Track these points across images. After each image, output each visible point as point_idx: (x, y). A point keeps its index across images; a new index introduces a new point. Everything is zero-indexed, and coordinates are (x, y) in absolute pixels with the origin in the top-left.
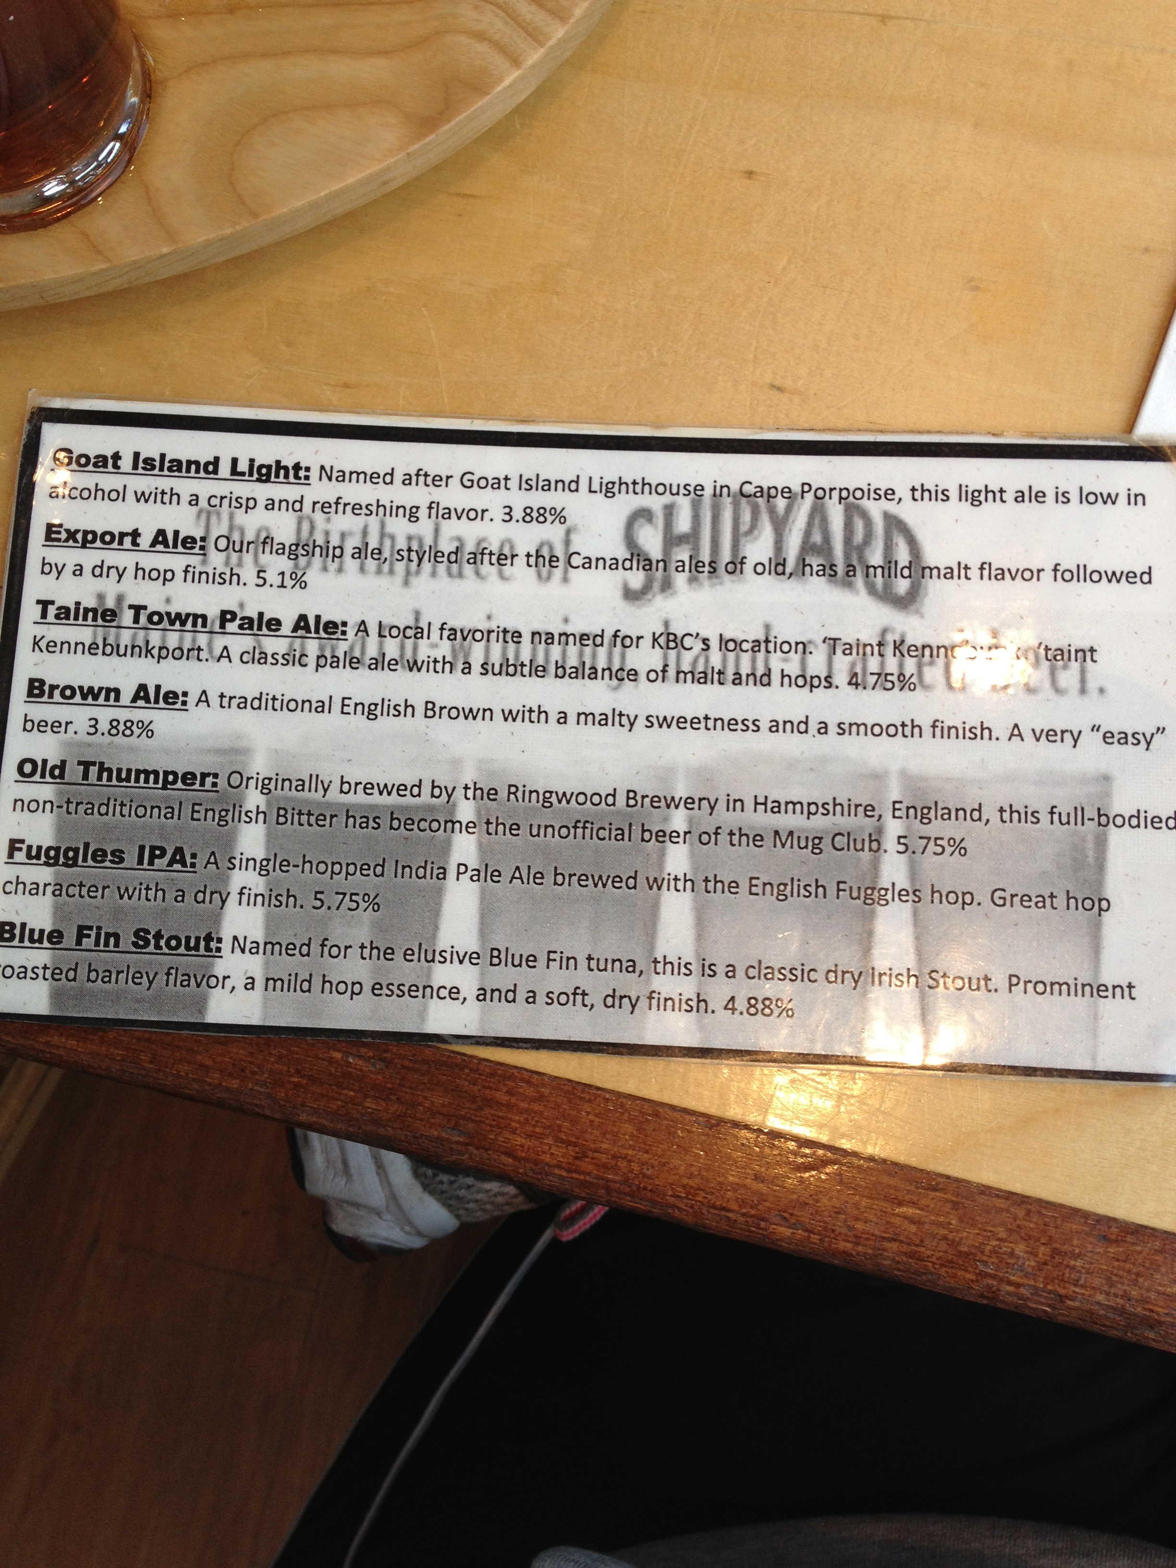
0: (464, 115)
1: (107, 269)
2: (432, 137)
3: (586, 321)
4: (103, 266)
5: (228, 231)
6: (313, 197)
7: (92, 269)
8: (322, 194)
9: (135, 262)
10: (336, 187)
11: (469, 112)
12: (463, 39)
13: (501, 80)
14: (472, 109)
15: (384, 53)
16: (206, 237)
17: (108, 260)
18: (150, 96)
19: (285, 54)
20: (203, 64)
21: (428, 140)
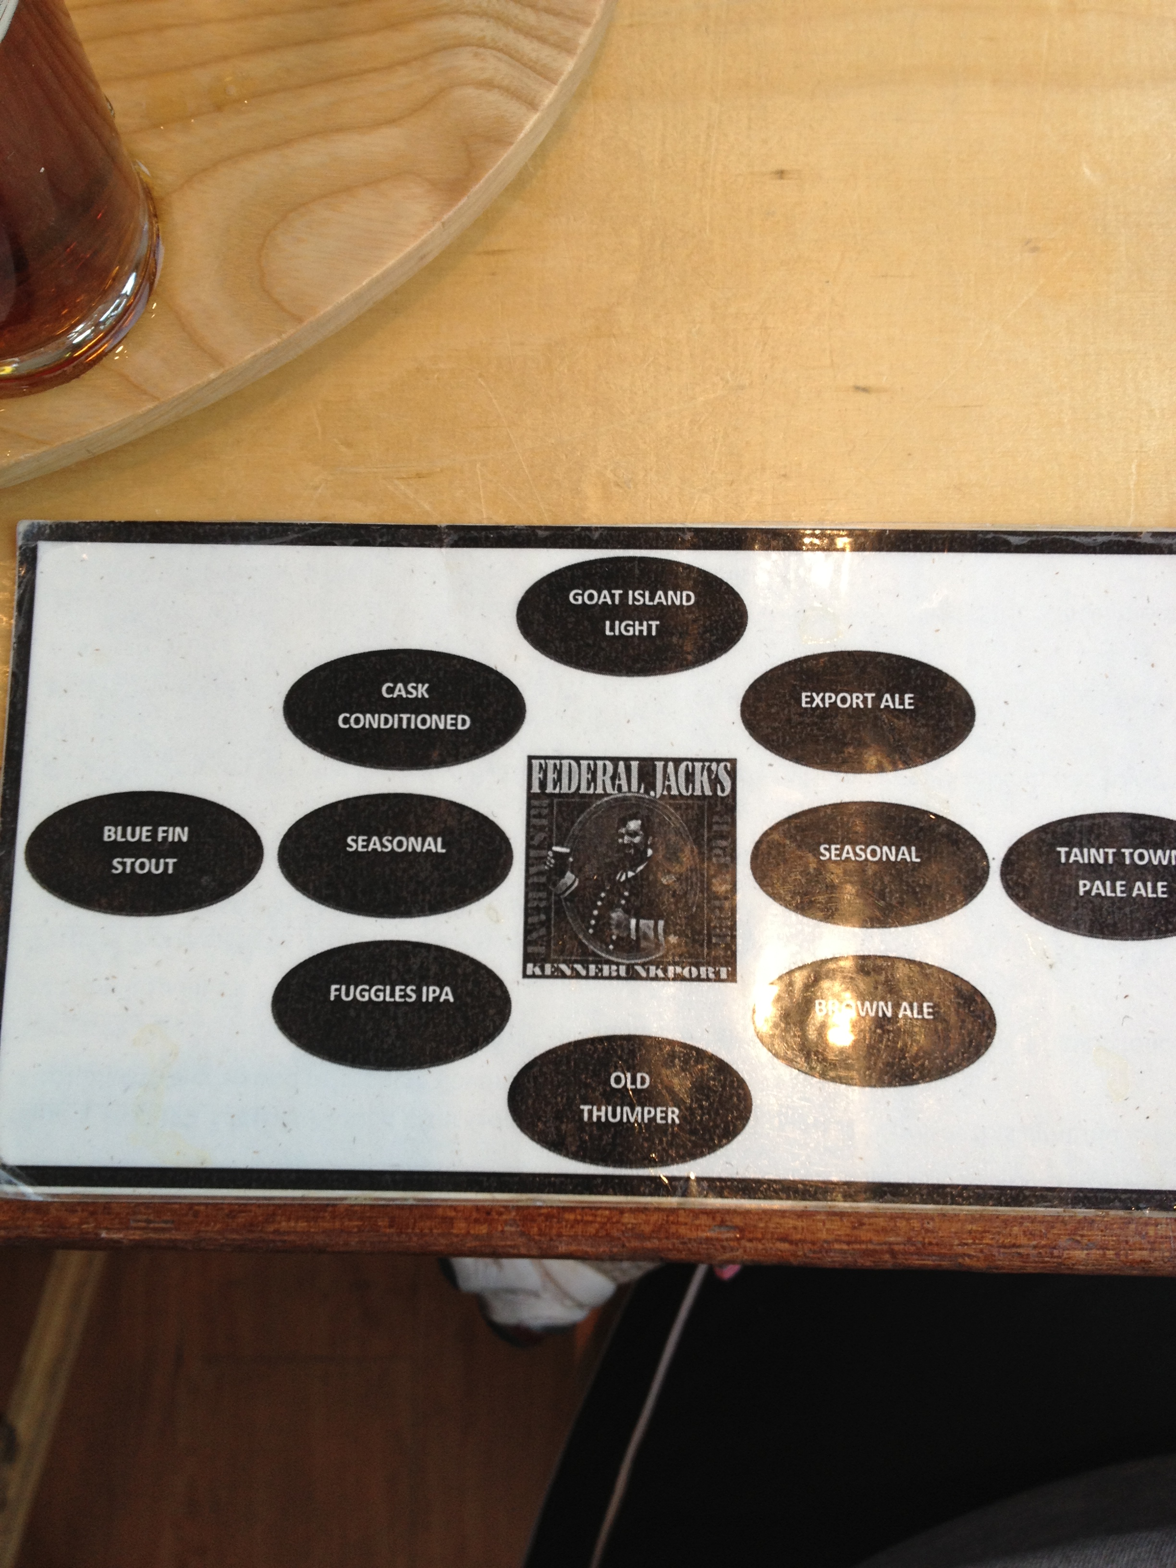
0: (491, 171)
1: (156, 407)
2: (464, 200)
3: (651, 359)
4: (150, 406)
5: (274, 342)
6: (356, 288)
7: (140, 412)
8: (364, 283)
9: (183, 394)
10: (377, 273)
11: (495, 167)
12: (470, 91)
13: (521, 127)
14: (499, 163)
15: (391, 122)
16: (253, 354)
17: (154, 398)
18: (156, 216)
19: (288, 142)
20: (204, 170)
21: (460, 204)
